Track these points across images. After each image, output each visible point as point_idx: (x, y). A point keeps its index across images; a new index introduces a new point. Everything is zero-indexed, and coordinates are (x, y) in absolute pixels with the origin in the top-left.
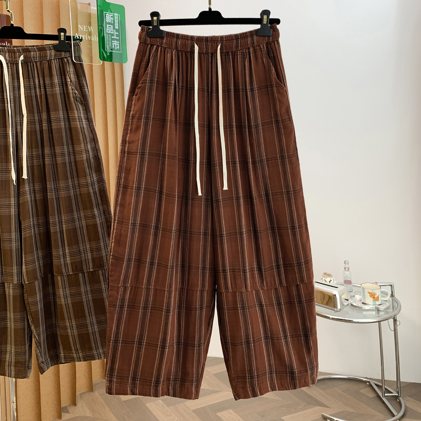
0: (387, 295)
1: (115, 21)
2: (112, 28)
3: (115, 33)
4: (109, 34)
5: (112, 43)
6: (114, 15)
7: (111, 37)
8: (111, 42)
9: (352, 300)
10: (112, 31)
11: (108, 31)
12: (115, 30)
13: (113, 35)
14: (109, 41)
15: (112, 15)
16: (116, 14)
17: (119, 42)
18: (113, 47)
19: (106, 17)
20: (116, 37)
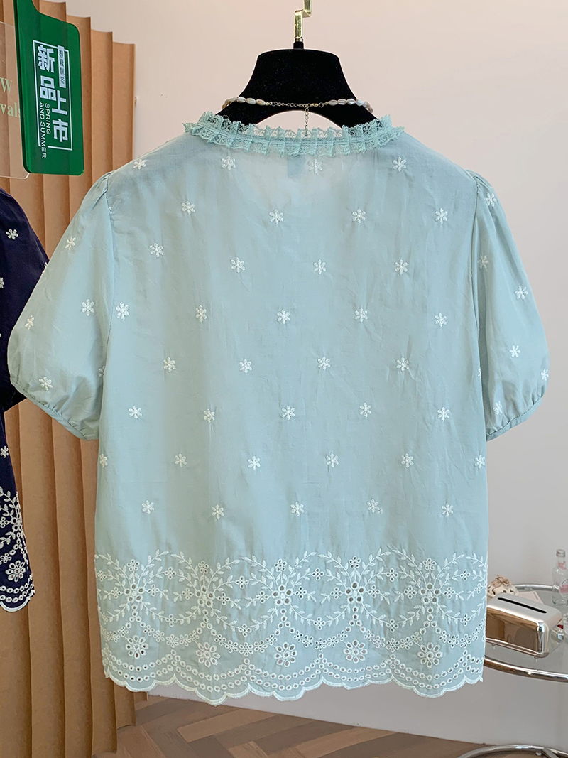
1: (60, 66)
2: (52, 85)
3: (60, 100)
4: (45, 101)
5: (52, 125)
6: (56, 50)
7: (51, 110)
8: (51, 122)
10: (52, 95)
11: (44, 92)
12: (58, 91)
13: (54, 104)
14: (44, 121)
15: (52, 51)
16: (60, 48)
17: (66, 124)
18: (55, 137)
19: (39, 54)
20: (61, 109)
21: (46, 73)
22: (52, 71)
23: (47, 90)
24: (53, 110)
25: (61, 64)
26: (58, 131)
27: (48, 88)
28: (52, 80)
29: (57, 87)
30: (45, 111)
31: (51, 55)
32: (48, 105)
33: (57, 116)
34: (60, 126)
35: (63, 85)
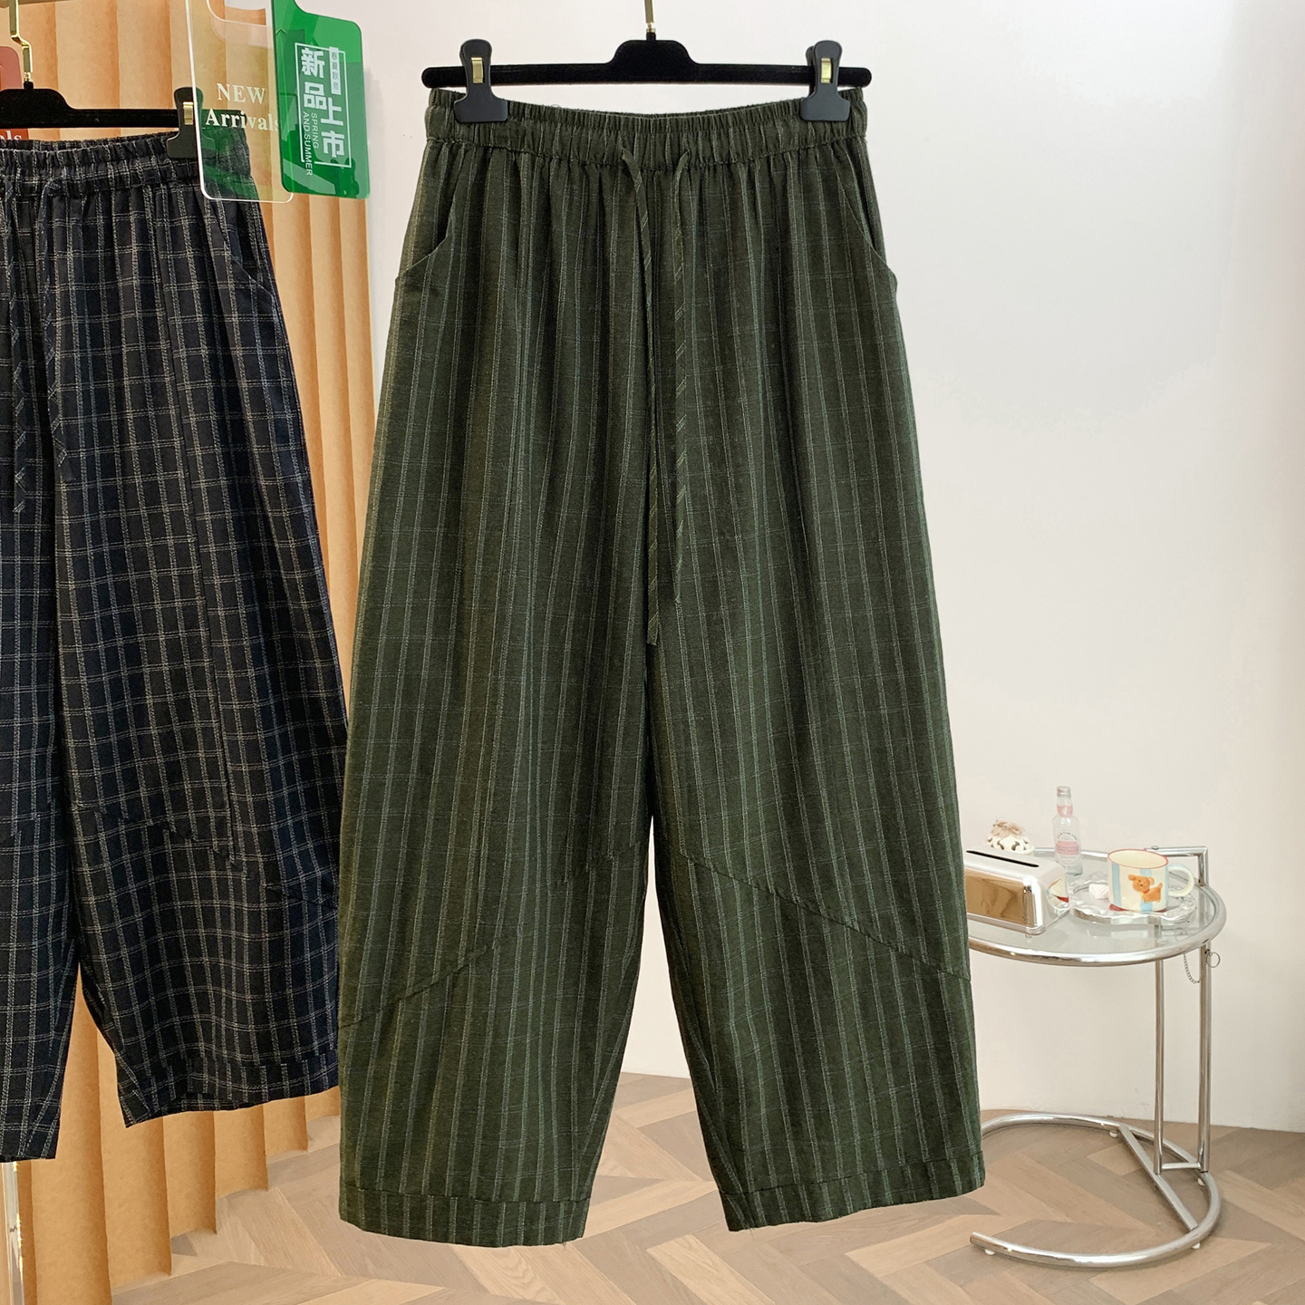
0: (1186, 880)
2: (321, 92)
3: (332, 108)
4: (310, 110)
5: (321, 138)
6: (327, 53)
7: (319, 121)
8: (320, 135)
9: (1080, 900)
10: (321, 104)
12: (330, 99)
13: (324, 114)
14: (310, 133)
15: (321, 53)
16: (332, 50)
17: (342, 136)
18: (326, 151)
19: (303, 58)
20: (334, 119)
21: (312, 78)
22: (322, 76)
23: (313, 97)
24: (323, 121)
25: (335, 67)
26: (330, 145)
27: (315, 95)
28: (321, 87)
29: (328, 93)
30: (311, 123)
31: (319, 58)
32: (315, 115)
33: (329, 128)
34: (333, 138)
35: (336, 91)
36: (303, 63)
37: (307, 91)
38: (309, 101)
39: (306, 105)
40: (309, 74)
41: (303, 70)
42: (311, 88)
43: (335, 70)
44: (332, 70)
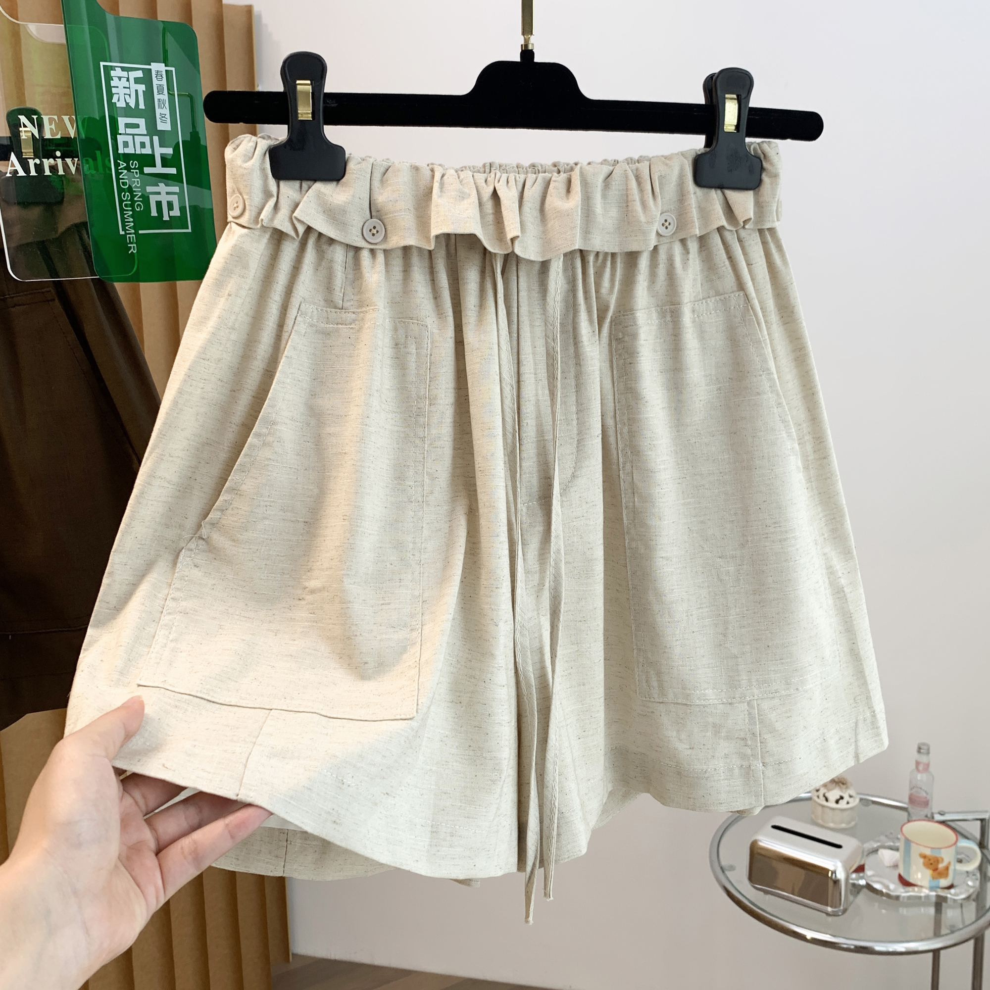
2: (143, 130)
3: (159, 151)
4: (128, 157)
5: (146, 195)
6: (147, 72)
7: (142, 171)
8: (143, 191)
10: (143, 146)
12: (156, 139)
15: (139, 74)
16: (157, 69)
17: (176, 189)
18: (154, 214)
19: (113, 83)
20: (162, 167)
21: (128, 111)
22: (142, 107)
23: (130, 138)
24: (147, 170)
25: (160, 92)
26: (159, 203)
27: (133, 135)
28: (142, 122)
29: (152, 130)
30: (130, 175)
31: (138, 81)
32: (135, 164)
33: (156, 179)
34: (164, 193)
35: (164, 125)
36: (114, 90)
37: (121, 129)
38: (126, 144)
39: (121, 151)
40: (124, 106)
41: (115, 100)
42: (127, 126)
43: (161, 97)
44: (157, 97)
